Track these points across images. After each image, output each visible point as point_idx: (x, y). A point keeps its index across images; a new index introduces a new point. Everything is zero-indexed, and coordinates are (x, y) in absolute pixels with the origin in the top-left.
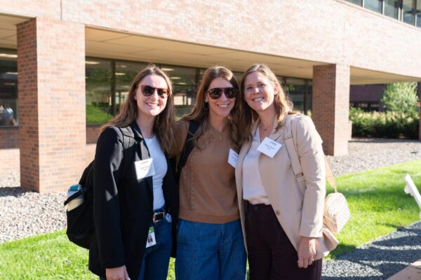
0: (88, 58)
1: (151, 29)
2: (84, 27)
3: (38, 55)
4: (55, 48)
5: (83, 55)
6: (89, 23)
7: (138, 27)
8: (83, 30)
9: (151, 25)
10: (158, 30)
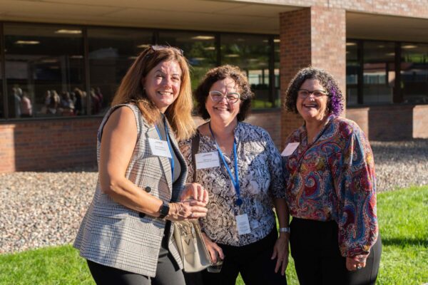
0: (348, 40)
1: (396, 9)
2: (344, 11)
3: (312, 41)
4: (324, 33)
5: (344, 38)
6: (348, 8)
7: (386, 7)
8: (344, 15)
9: (396, 4)
10: (402, 9)
